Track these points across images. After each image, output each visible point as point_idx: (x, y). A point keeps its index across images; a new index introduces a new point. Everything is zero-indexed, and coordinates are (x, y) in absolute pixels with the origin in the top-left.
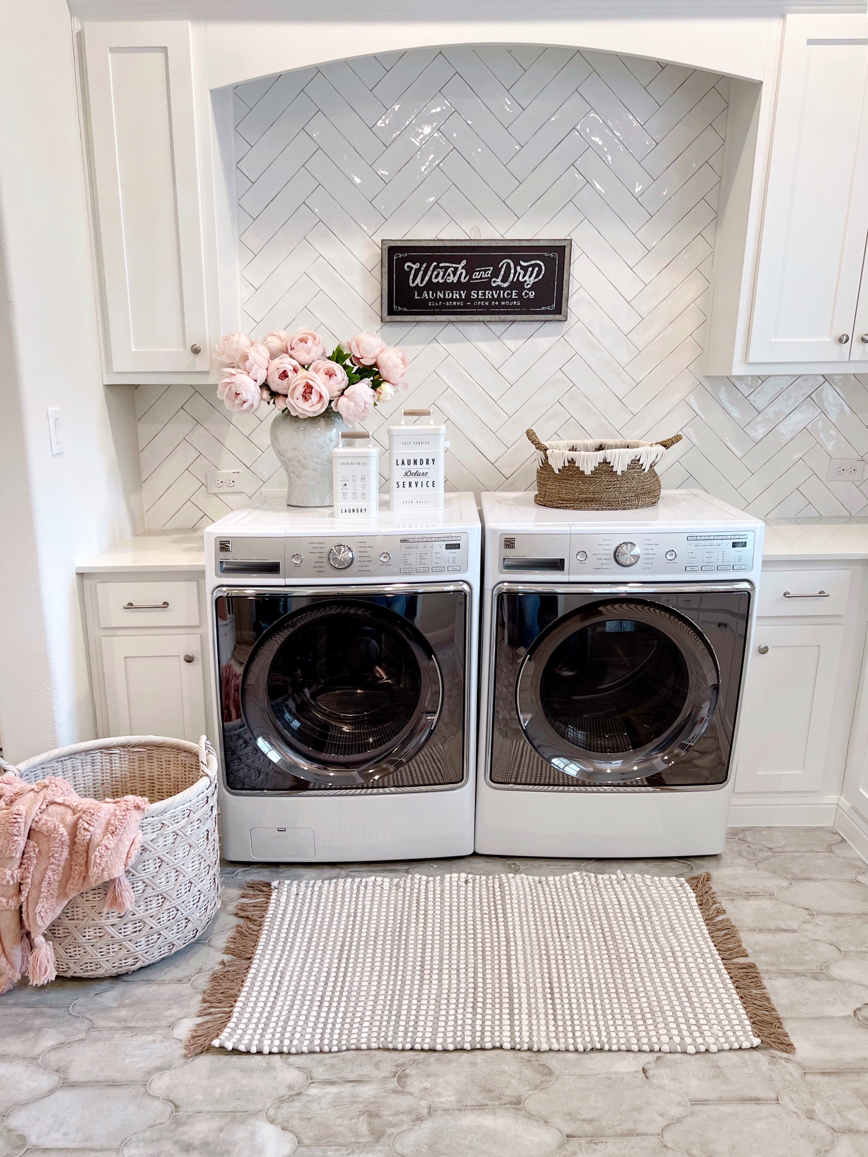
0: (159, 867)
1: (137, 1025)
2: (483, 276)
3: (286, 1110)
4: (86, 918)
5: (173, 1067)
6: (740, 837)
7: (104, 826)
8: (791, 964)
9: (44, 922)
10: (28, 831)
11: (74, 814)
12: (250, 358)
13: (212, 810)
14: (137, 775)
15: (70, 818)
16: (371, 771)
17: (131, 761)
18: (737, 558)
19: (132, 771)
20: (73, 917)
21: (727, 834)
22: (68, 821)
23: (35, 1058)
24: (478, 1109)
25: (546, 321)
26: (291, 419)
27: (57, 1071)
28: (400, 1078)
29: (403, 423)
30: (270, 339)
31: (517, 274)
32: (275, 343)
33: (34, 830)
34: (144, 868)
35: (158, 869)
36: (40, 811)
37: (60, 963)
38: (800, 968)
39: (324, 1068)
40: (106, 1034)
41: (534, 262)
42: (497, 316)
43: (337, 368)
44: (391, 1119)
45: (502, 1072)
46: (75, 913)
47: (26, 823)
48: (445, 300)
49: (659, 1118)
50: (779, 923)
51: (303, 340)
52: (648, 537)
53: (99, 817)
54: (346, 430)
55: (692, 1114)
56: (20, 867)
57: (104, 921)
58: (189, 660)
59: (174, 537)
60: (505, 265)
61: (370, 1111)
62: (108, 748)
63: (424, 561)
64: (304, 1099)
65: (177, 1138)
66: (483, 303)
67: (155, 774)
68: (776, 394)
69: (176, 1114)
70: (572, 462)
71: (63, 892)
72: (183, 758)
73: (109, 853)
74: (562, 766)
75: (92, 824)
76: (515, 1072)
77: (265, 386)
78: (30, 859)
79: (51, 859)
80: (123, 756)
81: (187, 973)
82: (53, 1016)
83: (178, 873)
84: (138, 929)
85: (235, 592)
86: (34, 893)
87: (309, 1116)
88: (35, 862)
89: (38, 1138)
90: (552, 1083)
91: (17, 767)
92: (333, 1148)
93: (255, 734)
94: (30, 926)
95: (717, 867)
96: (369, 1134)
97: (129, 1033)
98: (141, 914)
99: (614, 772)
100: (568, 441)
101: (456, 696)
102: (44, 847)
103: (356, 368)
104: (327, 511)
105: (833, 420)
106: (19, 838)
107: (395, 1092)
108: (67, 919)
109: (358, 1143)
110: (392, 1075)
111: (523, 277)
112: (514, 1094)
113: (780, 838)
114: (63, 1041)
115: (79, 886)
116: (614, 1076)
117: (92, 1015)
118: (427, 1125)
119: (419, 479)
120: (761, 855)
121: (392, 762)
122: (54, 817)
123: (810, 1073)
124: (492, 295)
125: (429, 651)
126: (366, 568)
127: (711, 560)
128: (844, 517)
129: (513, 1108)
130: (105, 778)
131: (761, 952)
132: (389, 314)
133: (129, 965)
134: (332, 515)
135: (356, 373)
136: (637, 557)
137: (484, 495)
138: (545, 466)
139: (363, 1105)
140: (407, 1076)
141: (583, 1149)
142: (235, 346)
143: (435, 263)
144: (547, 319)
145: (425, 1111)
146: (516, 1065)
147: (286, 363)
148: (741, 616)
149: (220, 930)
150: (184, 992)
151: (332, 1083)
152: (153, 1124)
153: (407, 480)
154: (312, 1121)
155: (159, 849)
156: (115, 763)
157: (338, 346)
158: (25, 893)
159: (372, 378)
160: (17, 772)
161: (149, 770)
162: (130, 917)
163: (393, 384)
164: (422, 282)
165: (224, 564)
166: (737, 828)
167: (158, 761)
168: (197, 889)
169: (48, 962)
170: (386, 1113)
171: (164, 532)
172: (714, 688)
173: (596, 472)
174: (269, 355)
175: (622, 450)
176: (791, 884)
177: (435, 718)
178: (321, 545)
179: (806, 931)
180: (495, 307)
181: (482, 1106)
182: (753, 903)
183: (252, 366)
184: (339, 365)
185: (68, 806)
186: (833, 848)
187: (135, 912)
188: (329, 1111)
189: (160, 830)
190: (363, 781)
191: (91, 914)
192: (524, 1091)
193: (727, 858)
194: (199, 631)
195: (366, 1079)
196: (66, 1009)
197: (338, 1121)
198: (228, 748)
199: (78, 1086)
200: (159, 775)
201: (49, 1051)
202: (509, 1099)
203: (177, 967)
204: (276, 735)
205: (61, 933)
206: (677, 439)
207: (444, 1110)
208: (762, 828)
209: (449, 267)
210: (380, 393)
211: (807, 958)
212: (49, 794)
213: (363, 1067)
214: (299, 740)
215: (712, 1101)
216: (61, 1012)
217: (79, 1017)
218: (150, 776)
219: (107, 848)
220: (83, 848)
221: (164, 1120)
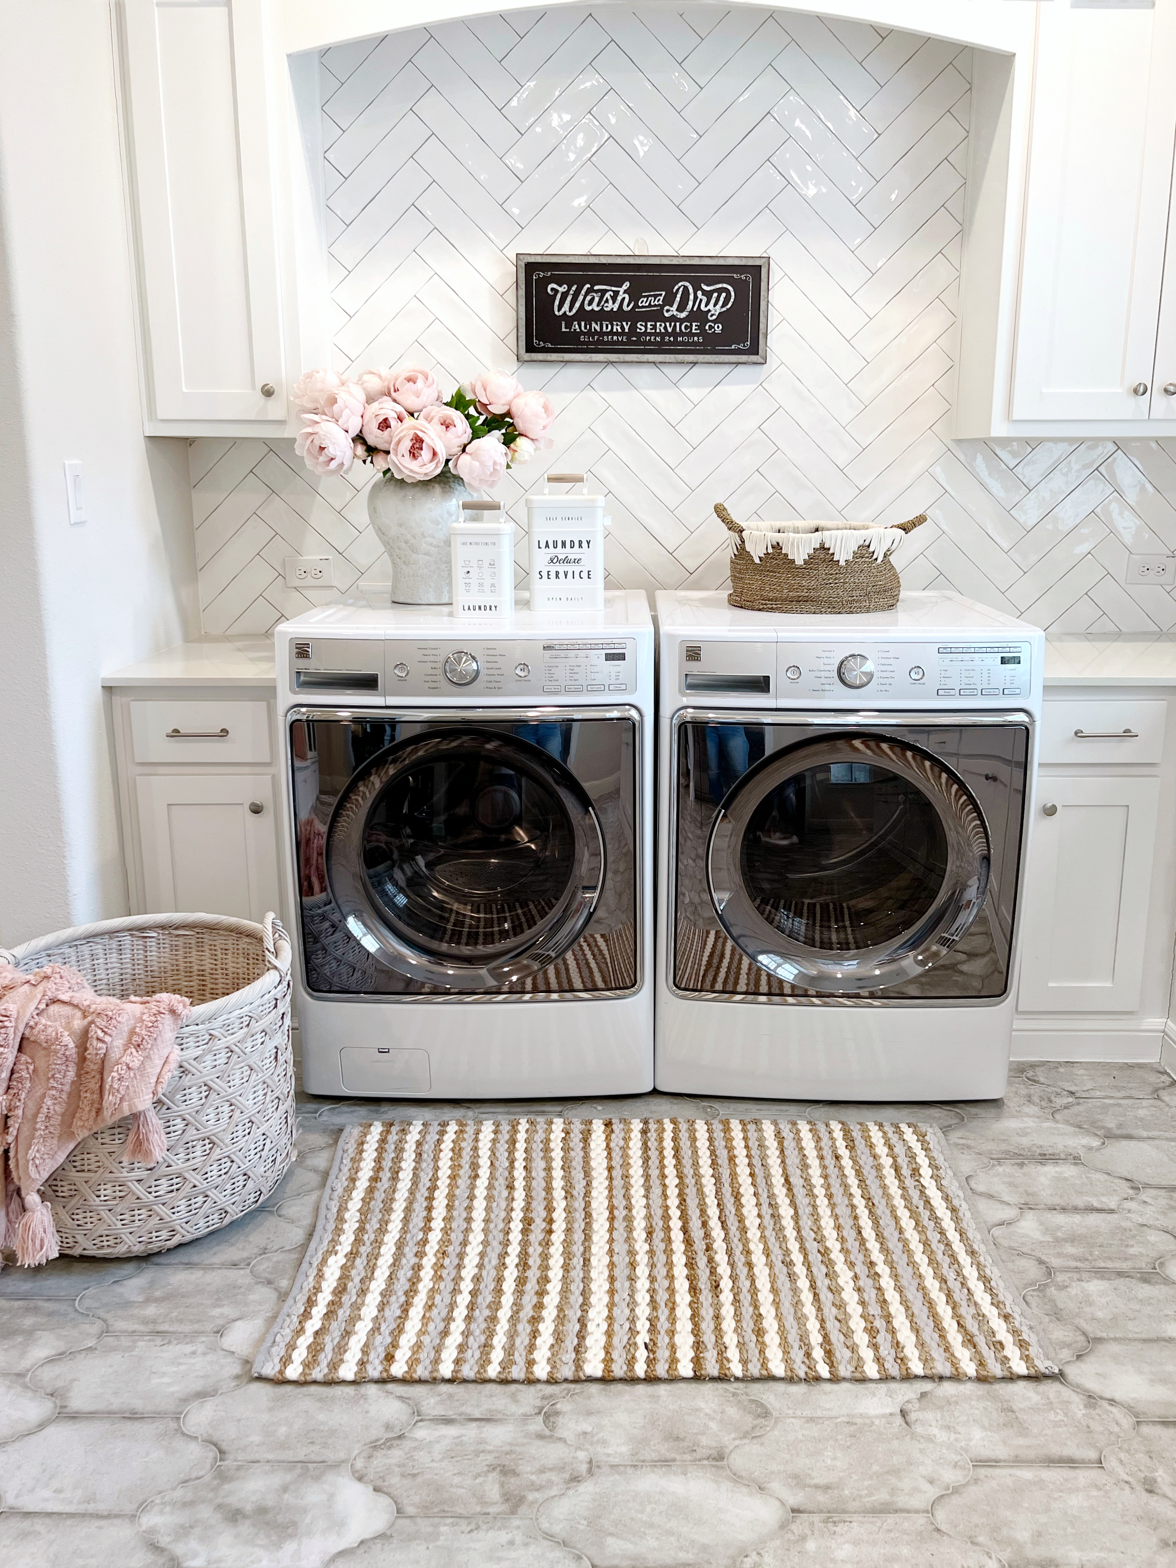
0: (206, 1097)
1: (171, 1329)
2: (652, 304)
3: (380, 1461)
4: (101, 1170)
5: (220, 1392)
6: (1029, 1075)
7: (125, 1035)
8: (1110, 1259)
9: (39, 1172)
10: (19, 1040)
11: (85, 1017)
12: (338, 400)
13: (282, 1018)
14: (182, 968)
15: (78, 1023)
16: (506, 969)
17: (174, 948)
18: (1008, 679)
19: (174, 962)
20: (83, 1168)
21: (1010, 1070)
22: (76, 1027)
23: (21, 1375)
24: (662, 1466)
25: (738, 363)
26: (396, 485)
27: (52, 1395)
28: (547, 1416)
29: (546, 491)
30: (366, 377)
31: (698, 301)
32: (374, 384)
33: (28, 1039)
34: (184, 1098)
35: (204, 1100)
36: (37, 1012)
37: (64, 1235)
38: (1125, 1266)
39: (438, 1399)
40: (125, 1342)
41: (720, 286)
42: (672, 356)
43: (457, 416)
44: (533, 1477)
45: (697, 1410)
46: (86, 1162)
47: (16, 1028)
48: (601, 333)
49: (926, 1486)
50: (1090, 1199)
51: (411, 380)
52: (886, 647)
53: (119, 1022)
54: (468, 499)
55: (976, 1481)
56: (6, 1092)
57: (126, 1174)
58: (256, 810)
59: (240, 644)
60: (681, 289)
61: (504, 1466)
62: (142, 929)
63: (576, 676)
64: (407, 1444)
65: (219, 1500)
66: (653, 338)
67: (207, 967)
68: (1051, 466)
69: (221, 1463)
70: (777, 547)
71: (67, 1130)
72: (245, 946)
73: (132, 1075)
74: (772, 966)
75: (109, 1032)
76: (715, 1411)
77: (360, 439)
78: (21, 1080)
79: (51, 1081)
80: (161, 941)
81: (245, 1255)
82: (51, 1314)
83: (233, 1107)
84: (175, 1187)
85: (318, 714)
86: (26, 1130)
87: (415, 1472)
88: (28, 1085)
89: (17, 1497)
90: (768, 1429)
91: (11, 951)
92: (449, 1521)
93: (345, 910)
94: (20, 1179)
95: (998, 1118)
96: (501, 1501)
97: (159, 1341)
98: (179, 1164)
99: (846, 979)
100: (773, 523)
101: (625, 870)
102: (41, 1063)
103: (482, 418)
104: (446, 609)
105: (1131, 503)
106: (6, 1050)
107: (540, 1437)
108: (74, 1170)
109: (485, 1514)
110: (537, 1411)
111: (706, 306)
112: (714, 1444)
113: (1085, 1077)
114: (62, 1349)
115: (91, 1122)
116: (859, 1421)
117: (108, 1312)
118: (587, 1488)
119: (570, 568)
120: (1060, 1101)
121: (536, 957)
122: (56, 1021)
123: (1147, 1423)
124: (665, 328)
125: (585, 801)
126: (497, 685)
127: (972, 681)
128: (1153, 633)
129: (714, 1466)
130: (136, 972)
131: (1065, 1240)
132: (527, 351)
133: (162, 1240)
134: (451, 614)
135: (482, 424)
136: (870, 676)
137: (660, 594)
138: (742, 553)
139: (494, 1455)
140: (557, 1413)
141: (816, 1532)
142: (319, 386)
143: (588, 286)
144: (740, 361)
145: (584, 1468)
146: (716, 1400)
147: (388, 408)
148: (1017, 764)
149: (295, 1193)
150: (240, 1281)
151: (448, 1421)
152: (187, 1478)
153: (553, 569)
154: (419, 1479)
155: (206, 1070)
156: (151, 951)
157: (459, 389)
158: (13, 1131)
159: (503, 431)
160: (11, 958)
161: (199, 962)
162: (164, 1170)
163: (532, 440)
164: (570, 310)
165: (302, 675)
166: (1023, 1063)
167: (211, 950)
168: (260, 1131)
169: (45, 1232)
170: (525, 1468)
171: (226, 638)
172: (984, 858)
173: (811, 561)
174: (364, 397)
175: (844, 531)
176: (1104, 1143)
177: (596, 895)
178: (434, 652)
179: (1129, 1211)
180: (670, 343)
181: (667, 1461)
182: (1050, 1170)
183: (342, 412)
184: (458, 412)
185: (76, 1006)
186: (1162, 1093)
187: (172, 1163)
188: (444, 1464)
189: (207, 1043)
190: (495, 983)
191: (107, 1164)
192: (728, 1440)
193: (1011, 1104)
194: (271, 770)
195: (499, 1416)
196: (71, 1302)
197: (456, 1480)
198: (309, 934)
199: (81, 1417)
200: (212, 969)
201: (42, 1365)
202: (705, 1452)
203: (232, 1245)
204: (375, 915)
205: (65, 1190)
206: (921, 520)
207: (613, 1466)
208: (1059, 1063)
209: (606, 291)
210: (515, 451)
211: (1131, 1251)
212: (50, 988)
213: (494, 1399)
214: (408, 925)
215: (1004, 1461)
216: (62, 1307)
217: (88, 1315)
218: (199, 970)
219: (129, 1068)
220: (96, 1067)
221: (202, 1473)
